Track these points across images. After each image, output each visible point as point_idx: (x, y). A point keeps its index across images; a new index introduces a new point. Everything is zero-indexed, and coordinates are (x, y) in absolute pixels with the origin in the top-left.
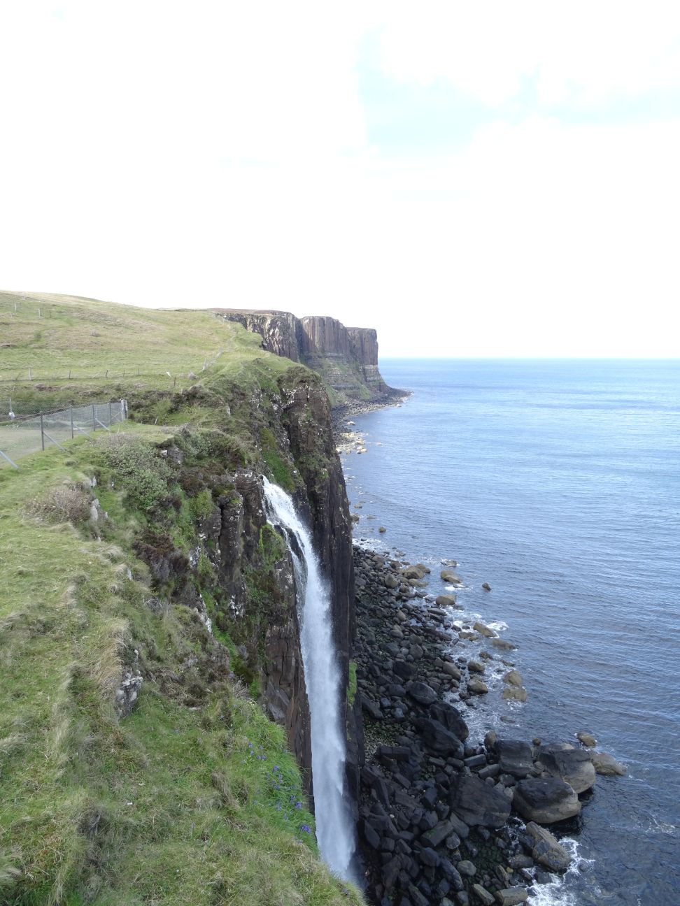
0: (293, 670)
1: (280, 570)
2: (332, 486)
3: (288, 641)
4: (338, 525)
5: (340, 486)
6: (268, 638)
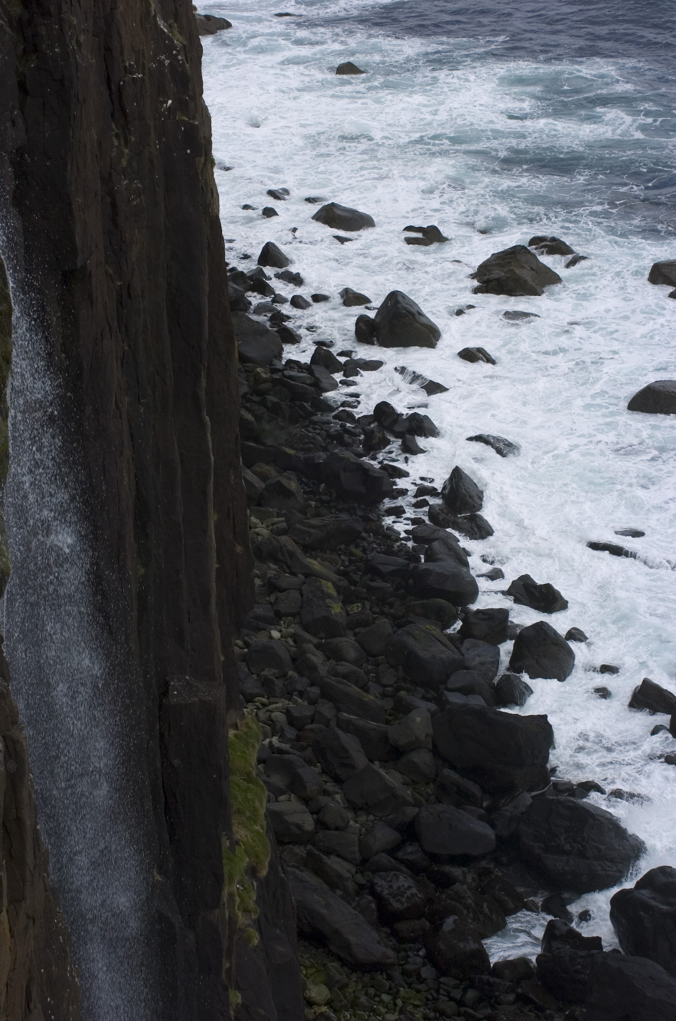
4: (141, 68)
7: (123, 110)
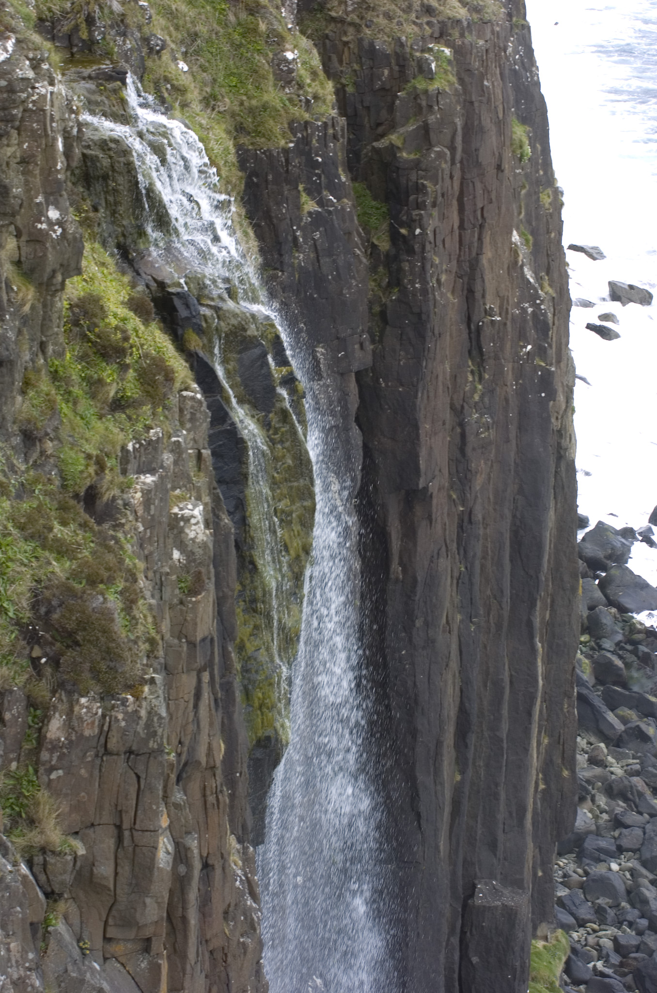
0: (161, 888)
1: (149, 479)
2: (471, 130)
3: (141, 768)
4: (504, 312)
5: (520, 132)
6: (55, 746)
7: (480, 348)
